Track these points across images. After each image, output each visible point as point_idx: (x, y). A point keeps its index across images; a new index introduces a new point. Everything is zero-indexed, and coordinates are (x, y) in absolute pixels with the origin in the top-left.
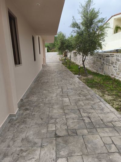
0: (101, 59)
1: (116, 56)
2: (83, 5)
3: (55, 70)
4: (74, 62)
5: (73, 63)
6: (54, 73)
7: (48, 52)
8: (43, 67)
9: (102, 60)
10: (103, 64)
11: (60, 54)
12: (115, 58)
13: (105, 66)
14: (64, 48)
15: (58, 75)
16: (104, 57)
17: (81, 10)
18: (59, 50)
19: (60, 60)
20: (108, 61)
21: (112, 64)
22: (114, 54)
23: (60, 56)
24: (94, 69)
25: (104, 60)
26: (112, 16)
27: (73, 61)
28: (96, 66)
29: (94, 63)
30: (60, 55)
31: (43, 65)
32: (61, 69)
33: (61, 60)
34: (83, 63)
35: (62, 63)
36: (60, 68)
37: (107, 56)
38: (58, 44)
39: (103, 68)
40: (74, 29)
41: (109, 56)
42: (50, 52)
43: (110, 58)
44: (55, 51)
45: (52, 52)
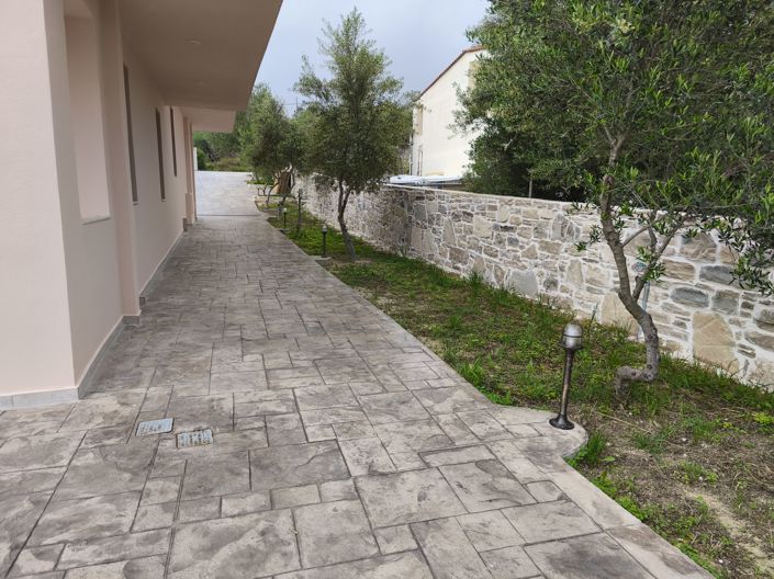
0: (403, 206)
1: (439, 197)
2: (334, 28)
3: (238, 242)
4: (320, 217)
5: (315, 221)
6: (235, 250)
7: (201, 167)
8: (185, 230)
9: (406, 210)
10: (408, 225)
11: (259, 183)
12: (436, 202)
13: (414, 229)
14: (275, 159)
15: (251, 256)
16: (412, 201)
17: (329, 42)
18: (256, 165)
19: (261, 209)
20: (420, 214)
21: (430, 222)
22: (433, 192)
23: (261, 192)
24: (387, 243)
25: (410, 208)
26: (465, 52)
27: (313, 213)
28: (392, 230)
29: (385, 221)
30: (262, 186)
31: (185, 220)
32: (260, 238)
33: (266, 208)
34: (341, 218)
35: (269, 220)
36: (259, 236)
37: (418, 198)
38: (249, 140)
39: (409, 235)
40: (307, 99)
41: (422, 198)
42: (211, 169)
43: (425, 203)
44: (236, 168)
45: (222, 168)
